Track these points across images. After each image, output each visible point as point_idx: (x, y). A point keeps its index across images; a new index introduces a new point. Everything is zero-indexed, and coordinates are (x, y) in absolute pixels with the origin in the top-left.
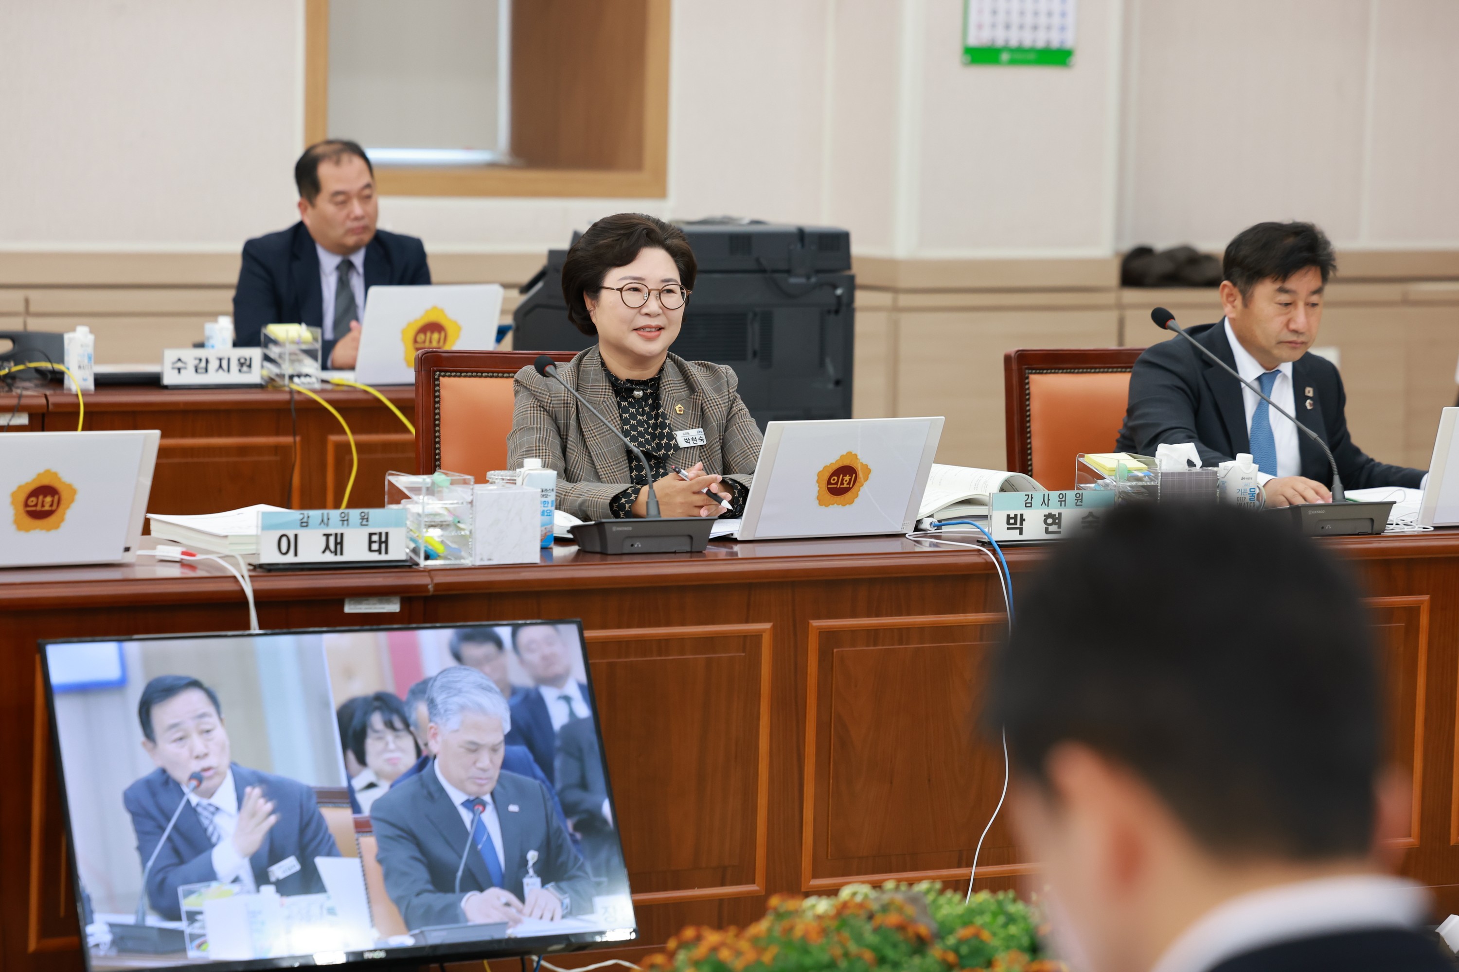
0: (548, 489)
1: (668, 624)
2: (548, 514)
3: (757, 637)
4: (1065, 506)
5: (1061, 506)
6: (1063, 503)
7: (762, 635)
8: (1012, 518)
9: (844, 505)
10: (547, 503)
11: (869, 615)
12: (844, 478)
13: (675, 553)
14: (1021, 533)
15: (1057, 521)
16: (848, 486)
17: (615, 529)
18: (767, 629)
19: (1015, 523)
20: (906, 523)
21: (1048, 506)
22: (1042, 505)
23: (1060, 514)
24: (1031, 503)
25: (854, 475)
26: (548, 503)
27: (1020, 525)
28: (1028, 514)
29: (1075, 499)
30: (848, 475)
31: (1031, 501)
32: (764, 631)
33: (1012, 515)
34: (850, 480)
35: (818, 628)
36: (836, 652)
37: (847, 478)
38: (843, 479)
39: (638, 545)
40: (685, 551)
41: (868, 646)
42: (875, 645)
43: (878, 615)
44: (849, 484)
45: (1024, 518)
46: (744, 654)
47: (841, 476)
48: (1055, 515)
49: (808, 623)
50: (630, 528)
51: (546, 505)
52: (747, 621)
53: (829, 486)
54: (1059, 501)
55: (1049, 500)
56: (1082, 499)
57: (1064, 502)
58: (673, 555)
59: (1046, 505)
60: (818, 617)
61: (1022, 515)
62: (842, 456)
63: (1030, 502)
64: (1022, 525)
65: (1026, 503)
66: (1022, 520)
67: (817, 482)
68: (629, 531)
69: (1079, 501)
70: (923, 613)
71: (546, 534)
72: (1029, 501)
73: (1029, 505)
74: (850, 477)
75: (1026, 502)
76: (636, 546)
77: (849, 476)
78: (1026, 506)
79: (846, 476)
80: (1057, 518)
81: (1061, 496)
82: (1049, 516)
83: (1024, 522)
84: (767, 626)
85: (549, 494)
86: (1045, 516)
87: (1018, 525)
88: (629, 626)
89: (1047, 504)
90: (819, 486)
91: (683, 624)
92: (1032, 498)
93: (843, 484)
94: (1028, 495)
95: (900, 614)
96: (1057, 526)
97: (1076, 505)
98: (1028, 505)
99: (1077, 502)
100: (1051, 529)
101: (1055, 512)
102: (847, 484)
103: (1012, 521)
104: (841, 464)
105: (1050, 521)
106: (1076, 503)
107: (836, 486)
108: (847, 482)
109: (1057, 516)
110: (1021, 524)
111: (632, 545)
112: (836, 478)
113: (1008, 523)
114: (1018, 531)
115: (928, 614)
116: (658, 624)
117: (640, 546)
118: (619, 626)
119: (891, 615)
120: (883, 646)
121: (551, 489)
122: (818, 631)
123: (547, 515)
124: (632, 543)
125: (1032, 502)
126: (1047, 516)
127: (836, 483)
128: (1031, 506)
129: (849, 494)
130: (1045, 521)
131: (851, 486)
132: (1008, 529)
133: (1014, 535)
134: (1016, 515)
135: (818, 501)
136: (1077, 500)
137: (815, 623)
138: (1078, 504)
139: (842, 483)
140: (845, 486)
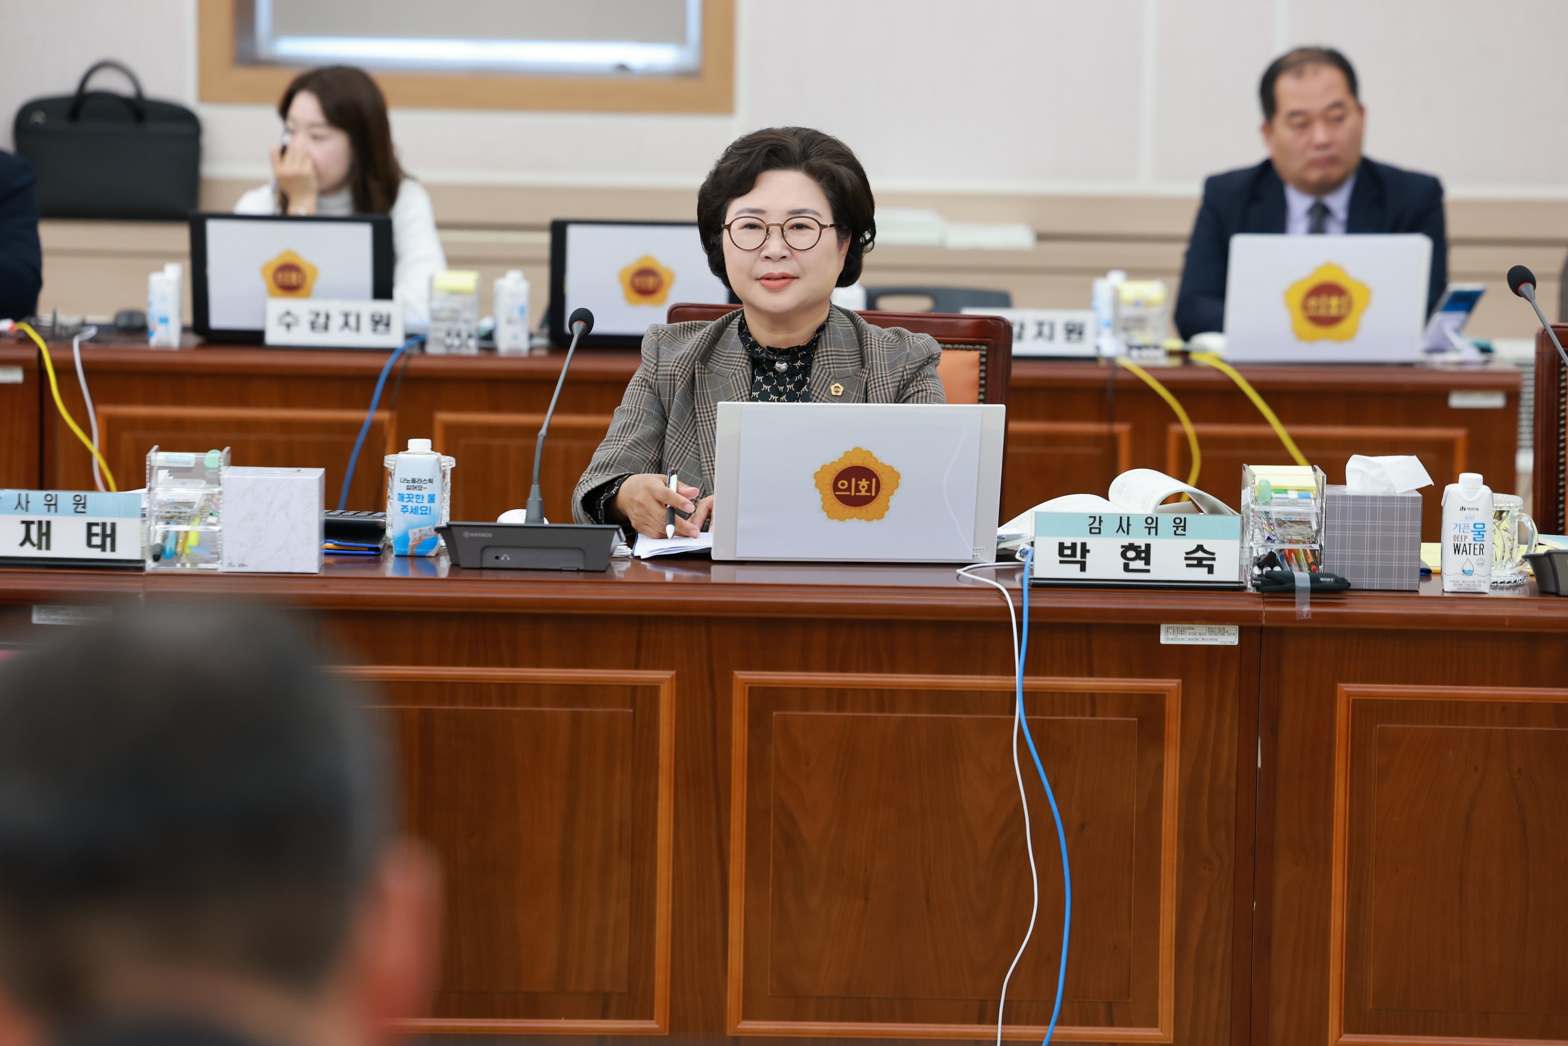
0: (423, 480)
1: (514, 664)
2: (424, 512)
3: (652, 690)
4: (1156, 534)
5: (1149, 533)
6: (1153, 531)
7: (660, 686)
8: (1068, 548)
9: (869, 519)
10: (421, 497)
11: (829, 669)
12: (859, 482)
13: (560, 570)
14: (1083, 569)
15: (1143, 555)
16: (869, 494)
17: (466, 534)
18: (666, 679)
19: (1074, 554)
20: (980, 549)
21: (1128, 533)
22: (1117, 532)
23: (1148, 546)
24: (1100, 529)
25: (874, 480)
26: (423, 497)
27: (1081, 558)
28: (1093, 543)
29: (1174, 526)
30: (864, 480)
31: (1100, 525)
32: (662, 681)
33: (1067, 544)
34: (870, 486)
35: (746, 682)
36: (776, 715)
37: (864, 483)
38: (857, 486)
39: (506, 557)
40: (576, 569)
41: (828, 709)
42: (839, 710)
43: (844, 668)
44: (869, 490)
45: (1087, 548)
46: (631, 711)
47: (854, 480)
48: (1140, 547)
49: (733, 674)
50: (490, 535)
51: (419, 501)
52: (637, 667)
53: (837, 493)
54: (1146, 527)
55: (1129, 525)
56: (1185, 526)
57: (1155, 529)
58: (558, 573)
59: (1124, 532)
60: (748, 667)
61: (1084, 545)
62: (846, 453)
63: (1098, 526)
64: (1085, 558)
65: (1091, 529)
66: (1085, 551)
67: (817, 486)
68: (488, 538)
69: (1180, 529)
70: (916, 670)
71: (420, 538)
72: (1096, 524)
73: (1097, 531)
74: (868, 483)
75: (1092, 526)
76: (503, 559)
77: (866, 481)
78: (1091, 532)
79: (861, 481)
80: (1143, 551)
81: (1149, 521)
82: (1131, 547)
83: (1088, 555)
84: (664, 675)
85: (424, 486)
86: (1122, 547)
87: (1078, 558)
88: (455, 663)
89: (1126, 530)
90: (821, 493)
91: (537, 664)
92: (1100, 521)
93: (860, 491)
94: (1095, 518)
95: (879, 670)
96: (1143, 562)
97: (1175, 534)
98: (1093, 531)
99: (1177, 529)
100: (1133, 565)
101: (1141, 542)
102: (866, 491)
103: (1068, 552)
104: (848, 464)
105: (1131, 554)
106: (1175, 532)
107: (848, 493)
108: (866, 487)
109: (1143, 548)
110: (1083, 555)
111: (497, 558)
112: (846, 483)
113: (1061, 554)
114: (1078, 566)
115: (924, 673)
116: (500, 663)
117: (508, 559)
118: (440, 662)
119: (865, 671)
120: (853, 711)
121: (427, 479)
122: (747, 686)
123: (422, 514)
124: (496, 555)
125: (1102, 527)
126: (1126, 548)
127: (849, 489)
128: (1099, 533)
129: (873, 506)
130: (1124, 555)
131: (873, 494)
132: (1061, 562)
133: (1072, 572)
134: (1074, 546)
135: (825, 513)
136: (1177, 528)
137: (741, 676)
138: (1177, 532)
139: (857, 490)
140: (863, 493)
